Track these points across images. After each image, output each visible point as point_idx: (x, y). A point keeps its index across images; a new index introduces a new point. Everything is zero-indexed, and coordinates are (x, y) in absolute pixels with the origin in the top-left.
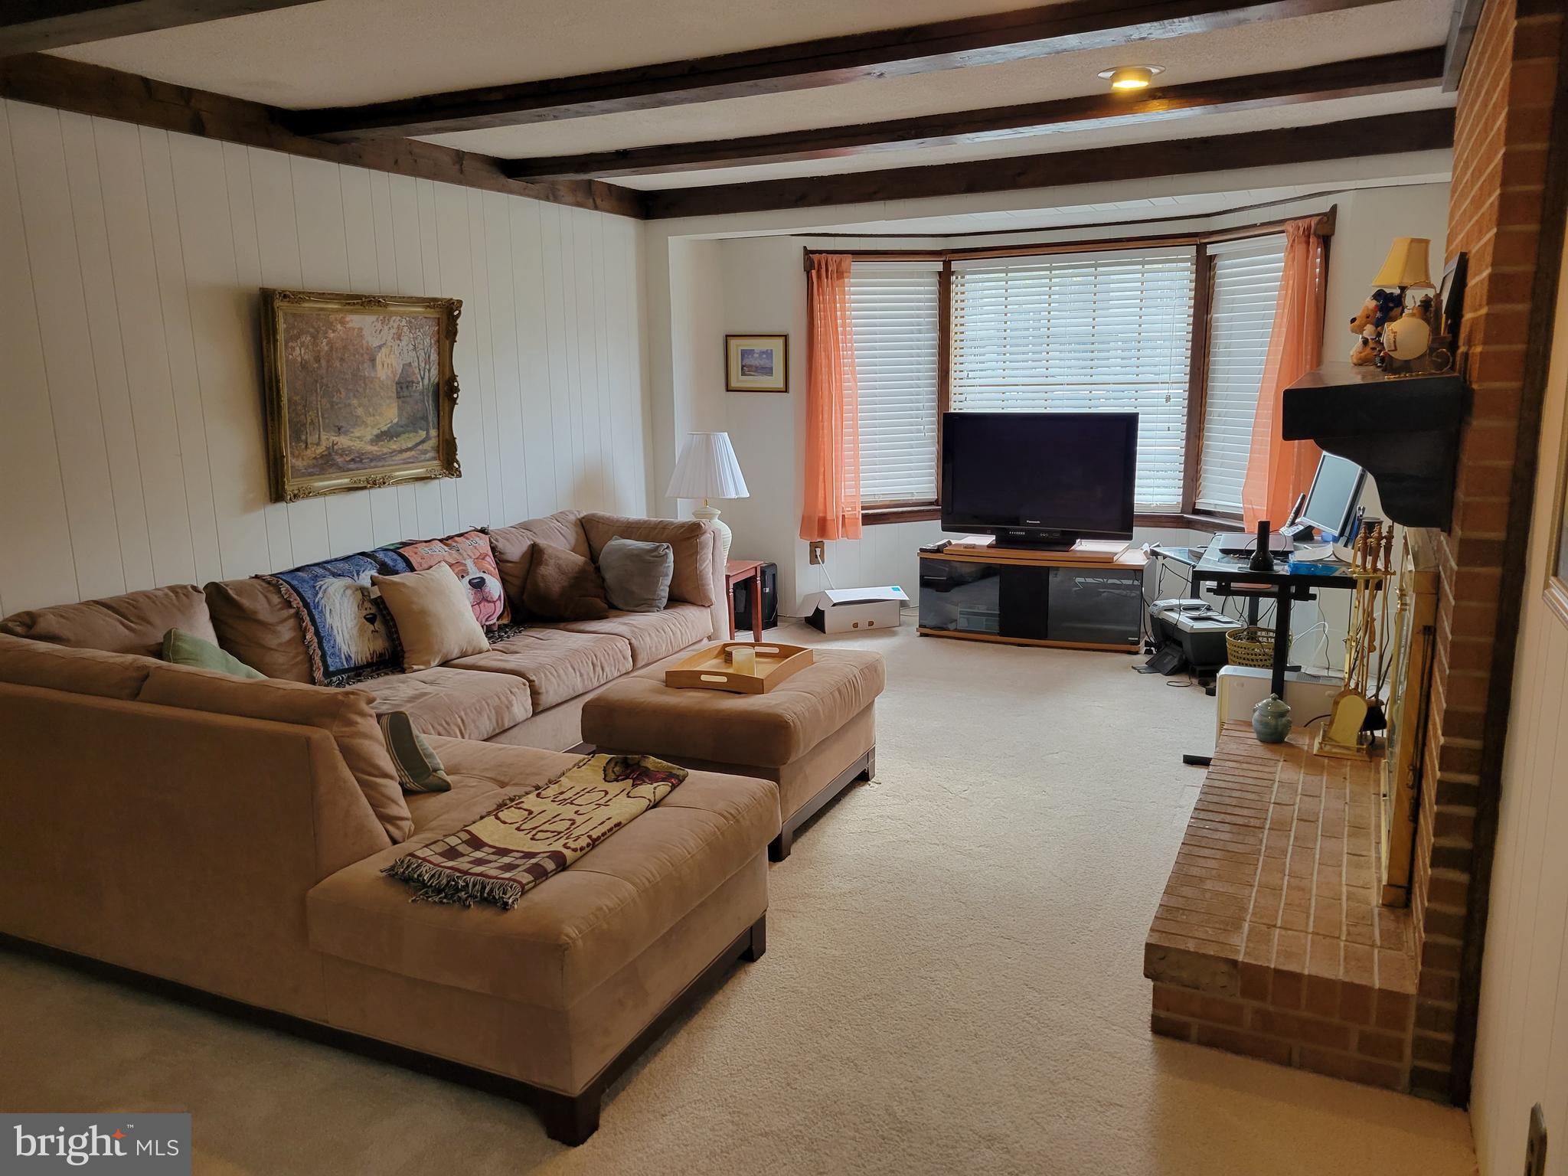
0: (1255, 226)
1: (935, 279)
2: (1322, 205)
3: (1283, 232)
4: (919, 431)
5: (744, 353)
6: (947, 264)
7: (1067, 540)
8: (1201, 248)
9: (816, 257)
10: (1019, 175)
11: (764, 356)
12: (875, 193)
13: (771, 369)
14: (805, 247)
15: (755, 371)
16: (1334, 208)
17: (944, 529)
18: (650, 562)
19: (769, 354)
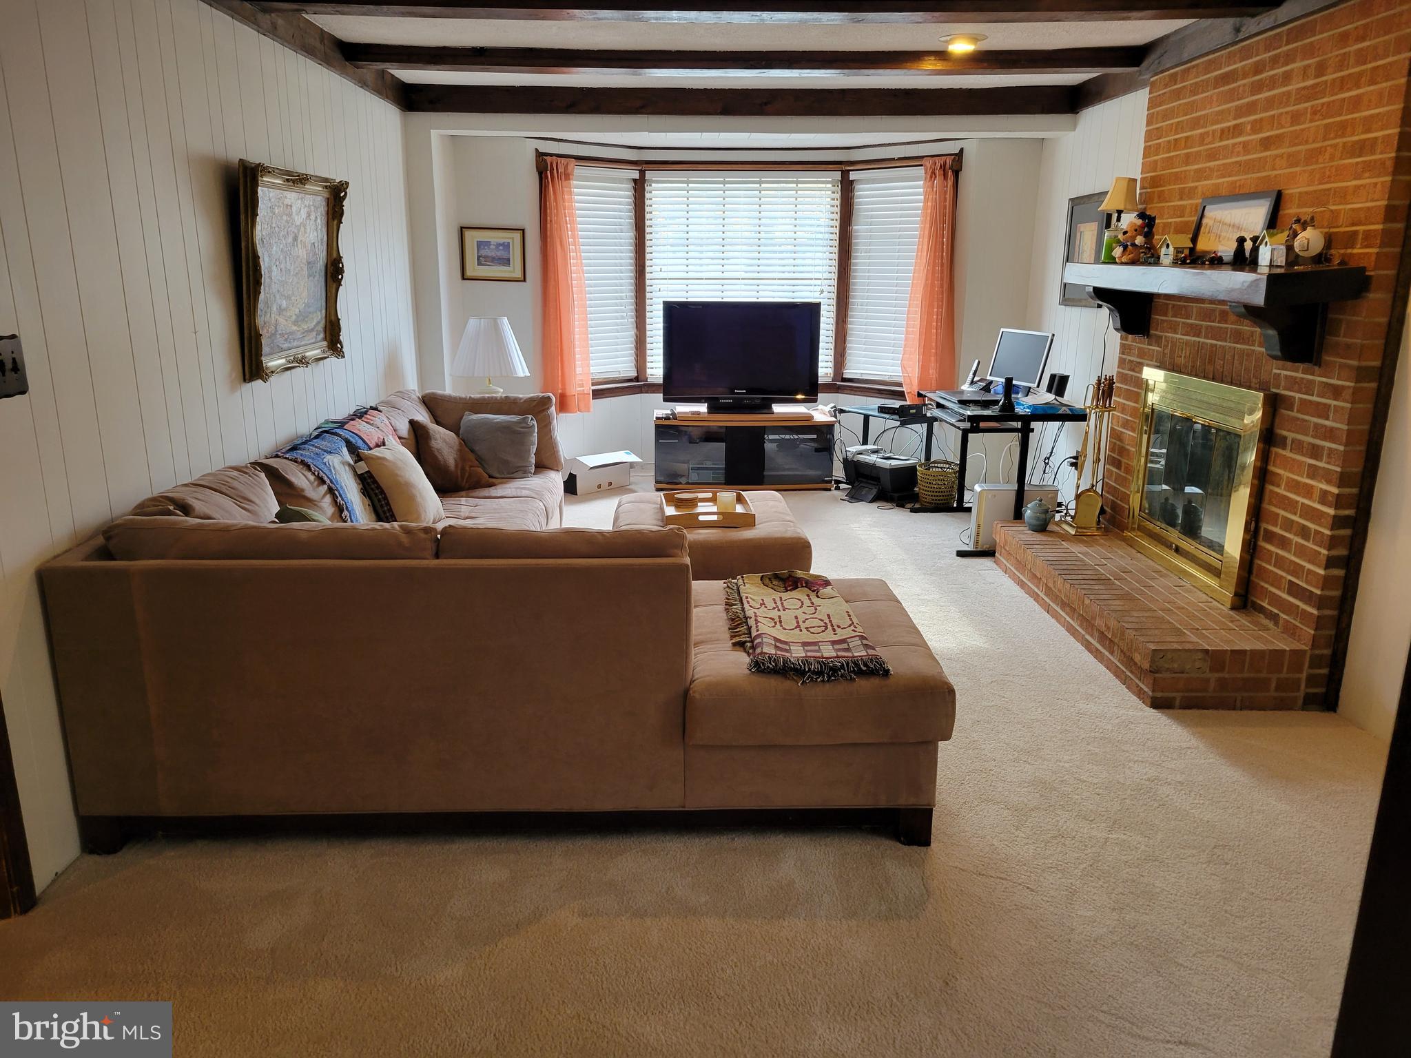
0: (893, 159)
1: (630, 186)
2: (953, 148)
3: (922, 165)
4: (623, 318)
5: (480, 244)
6: (642, 173)
7: (765, 407)
8: (845, 174)
9: (548, 159)
10: (766, 104)
11: (501, 248)
12: (642, 107)
13: (509, 260)
14: (537, 150)
15: (492, 262)
16: (962, 150)
17: (665, 400)
18: (520, 433)
19: (506, 246)
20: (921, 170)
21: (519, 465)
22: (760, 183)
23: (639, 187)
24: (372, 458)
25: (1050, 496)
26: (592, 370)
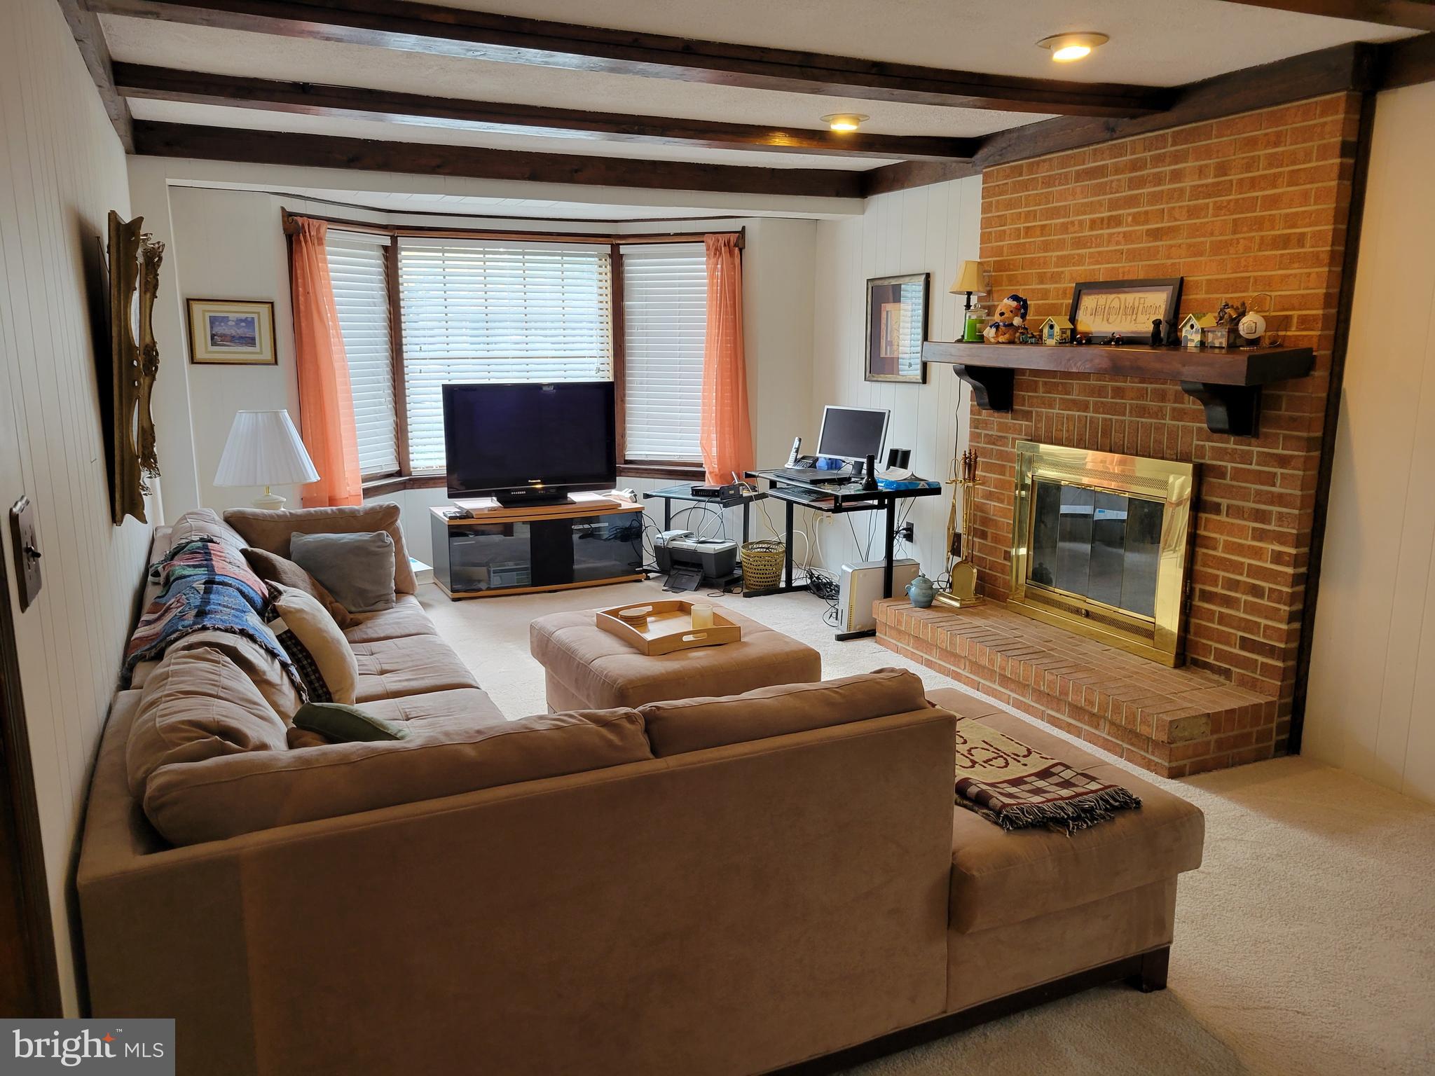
0: (669, 235)
1: (380, 253)
2: (735, 225)
3: (703, 242)
4: (381, 404)
5: (213, 321)
6: (394, 239)
8: (615, 248)
9: (300, 220)
10: (576, 171)
11: (243, 324)
12: (439, 167)
13: (253, 339)
14: (283, 209)
15: (230, 341)
16: (744, 228)
17: (450, 496)
19: (250, 323)
20: (701, 247)
21: (382, 593)
22: (524, 254)
23: (390, 256)
24: (290, 612)
25: (913, 570)
26: (362, 464)
